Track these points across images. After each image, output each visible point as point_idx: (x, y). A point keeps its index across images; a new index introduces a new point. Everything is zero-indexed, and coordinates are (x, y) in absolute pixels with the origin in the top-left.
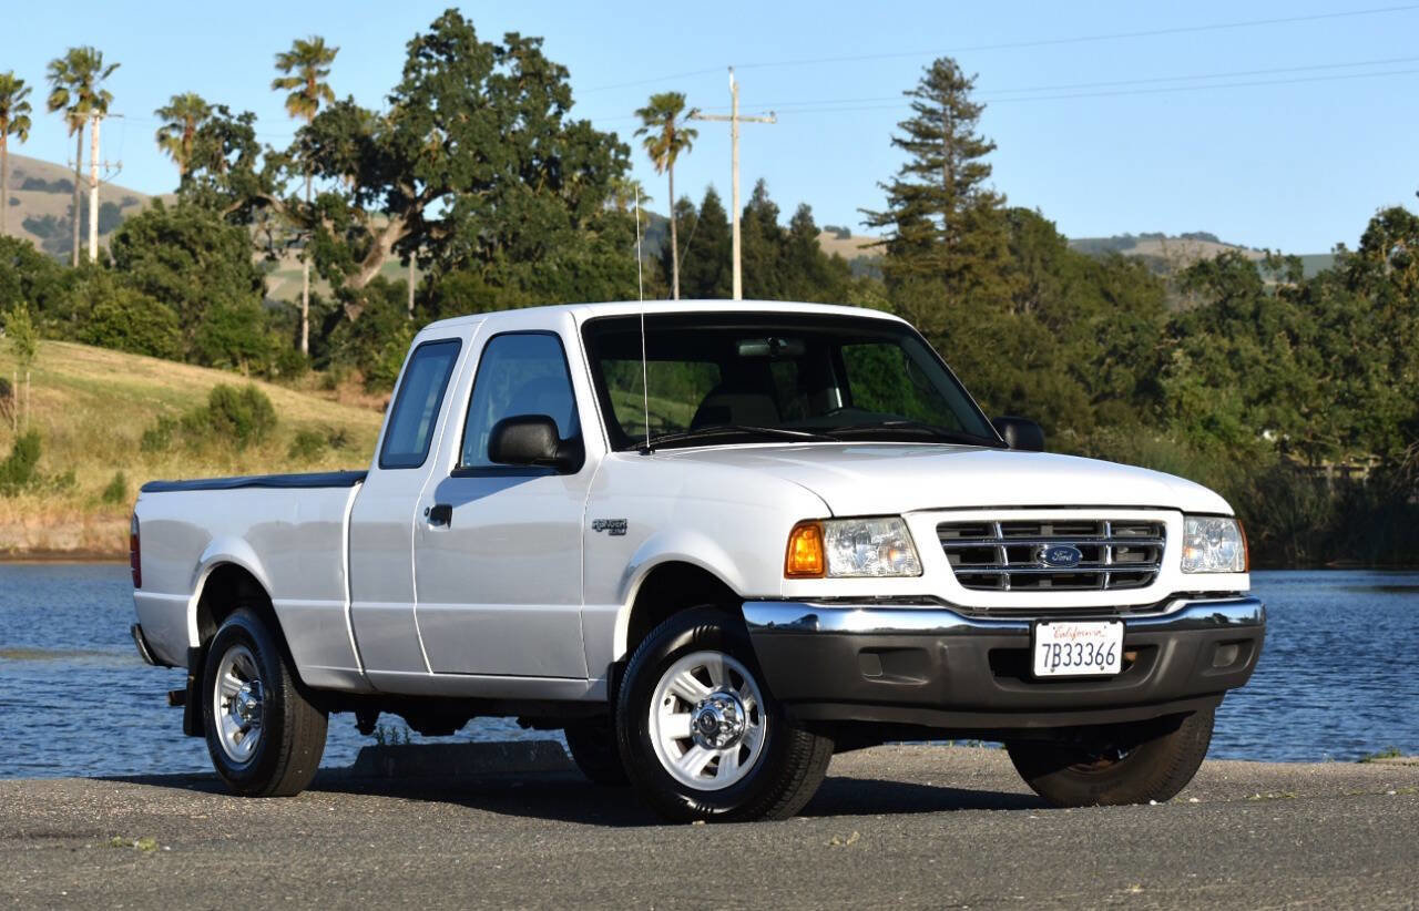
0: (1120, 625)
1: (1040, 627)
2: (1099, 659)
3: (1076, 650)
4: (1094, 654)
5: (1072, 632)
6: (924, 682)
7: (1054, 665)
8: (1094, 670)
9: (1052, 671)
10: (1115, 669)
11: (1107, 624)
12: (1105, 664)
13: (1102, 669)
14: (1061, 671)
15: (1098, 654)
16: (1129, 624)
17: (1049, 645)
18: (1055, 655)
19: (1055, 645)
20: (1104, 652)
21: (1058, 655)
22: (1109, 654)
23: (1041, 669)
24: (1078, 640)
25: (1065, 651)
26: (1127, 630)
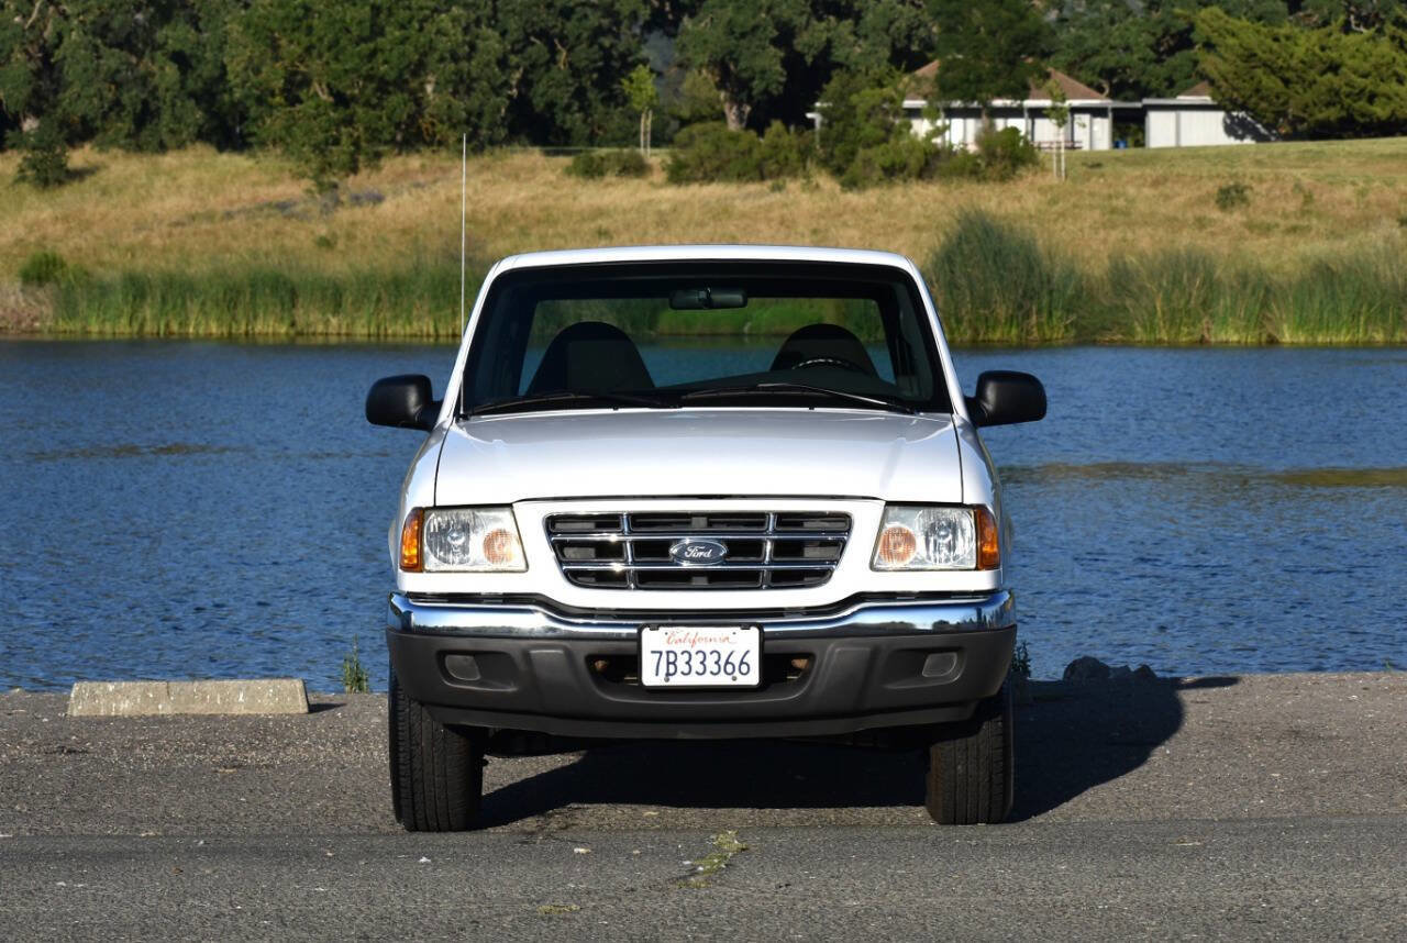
0: (754, 632)
1: (646, 633)
2: (729, 668)
3: (697, 659)
4: (722, 663)
5: (692, 637)
6: (511, 689)
7: (668, 674)
8: (723, 680)
9: (667, 680)
10: (753, 679)
11: (737, 629)
12: (737, 674)
13: (734, 679)
14: (678, 680)
15: (727, 662)
16: (766, 630)
17: (661, 653)
18: (669, 663)
19: (668, 652)
20: (736, 660)
21: (674, 663)
22: (742, 663)
23: (650, 677)
24: (699, 646)
25: (682, 659)
26: (763, 638)
